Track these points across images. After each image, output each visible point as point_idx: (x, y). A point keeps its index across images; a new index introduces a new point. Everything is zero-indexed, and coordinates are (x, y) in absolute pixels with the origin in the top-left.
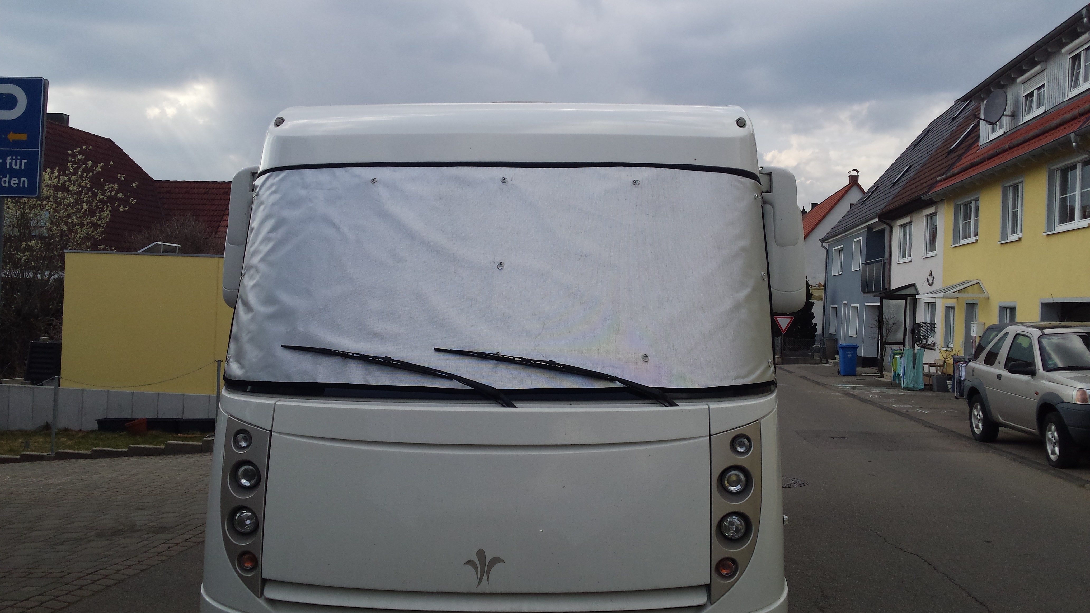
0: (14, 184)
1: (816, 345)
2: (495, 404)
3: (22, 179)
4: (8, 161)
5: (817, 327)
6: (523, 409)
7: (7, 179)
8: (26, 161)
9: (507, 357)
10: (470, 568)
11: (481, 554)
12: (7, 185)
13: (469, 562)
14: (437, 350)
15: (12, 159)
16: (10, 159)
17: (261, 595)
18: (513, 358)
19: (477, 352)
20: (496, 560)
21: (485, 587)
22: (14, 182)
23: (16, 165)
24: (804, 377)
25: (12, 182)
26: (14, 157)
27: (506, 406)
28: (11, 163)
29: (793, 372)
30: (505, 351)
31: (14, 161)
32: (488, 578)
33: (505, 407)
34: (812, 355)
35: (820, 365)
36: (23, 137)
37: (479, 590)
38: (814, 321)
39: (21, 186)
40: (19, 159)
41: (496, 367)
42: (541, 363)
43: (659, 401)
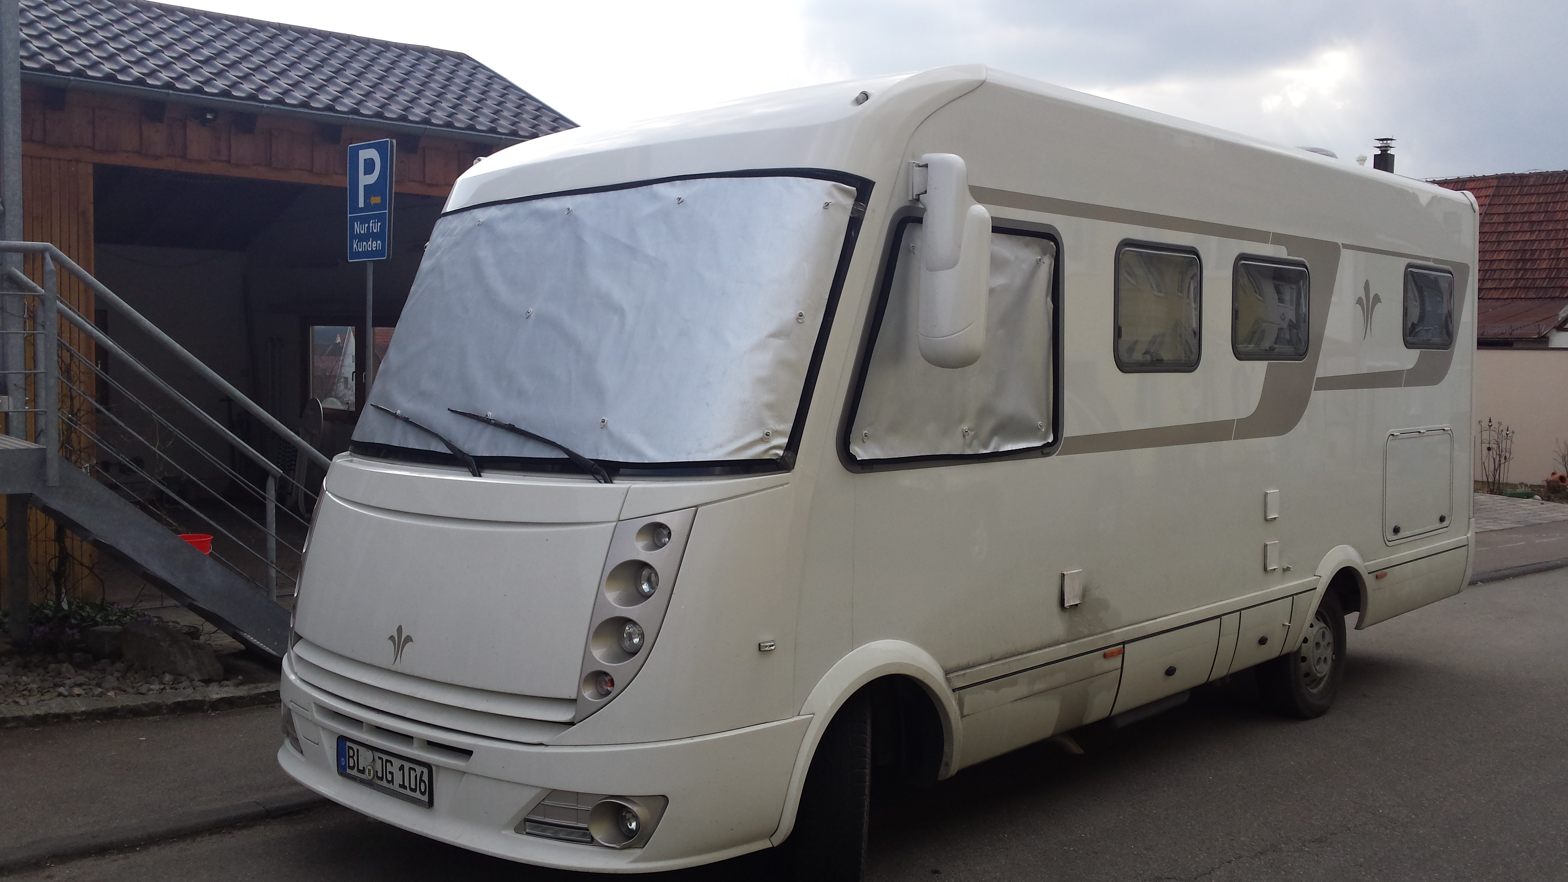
3: (378, 242)
6: (489, 479)
8: (380, 224)
13: (391, 637)
14: (450, 410)
16: (372, 223)
20: (409, 639)
21: (398, 667)
23: (375, 229)
26: (374, 221)
28: (372, 226)
32: (401, 657)
33: (474, 476)
36: (378, 200)
40: (377, 222)
43: (596, 476)
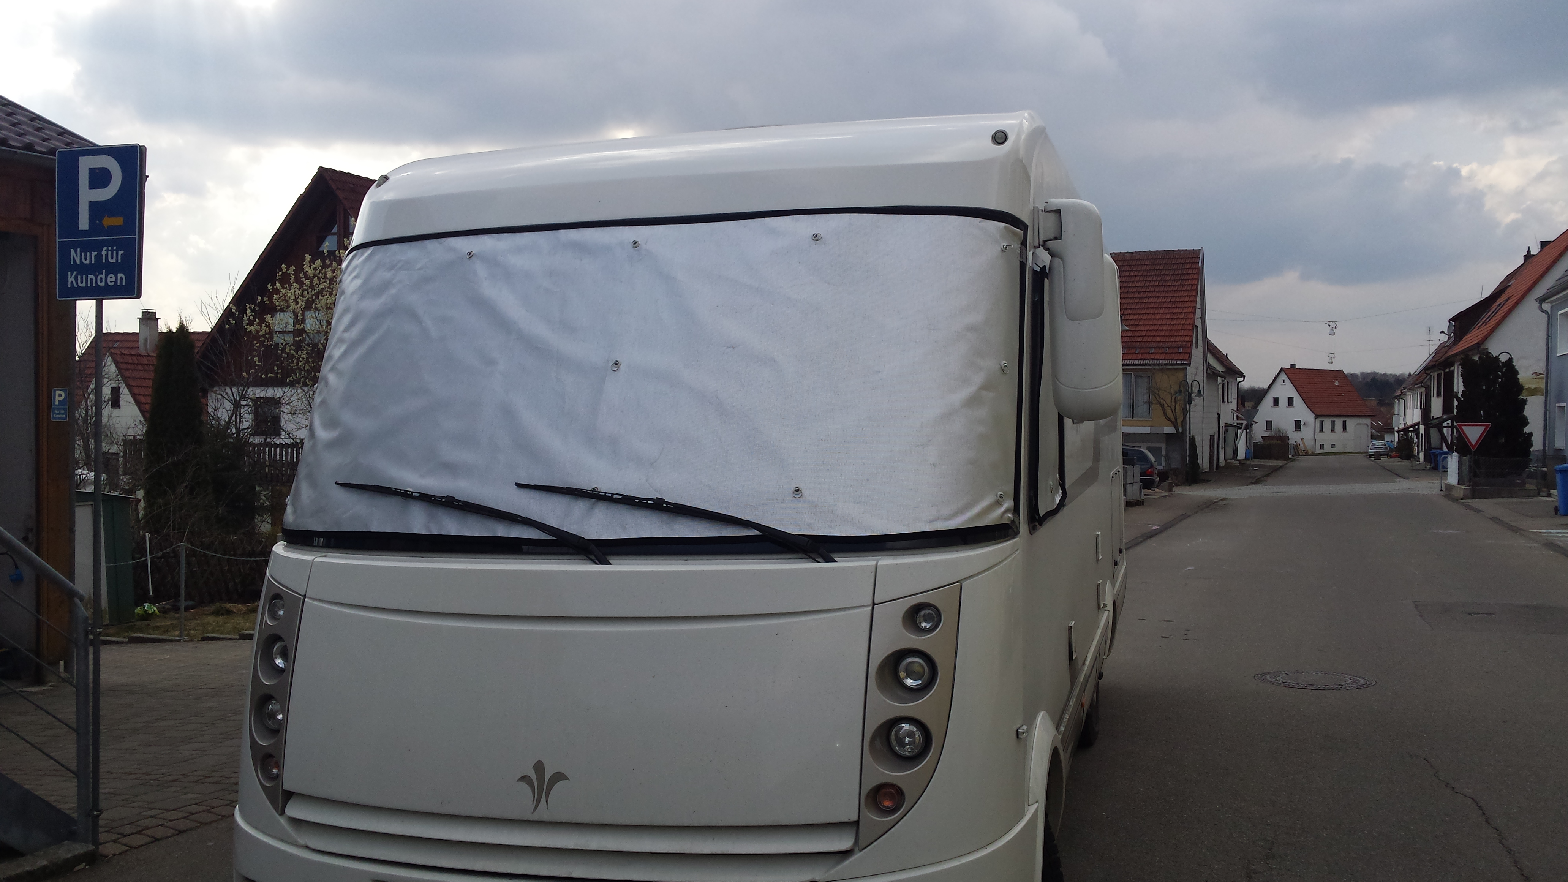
0: (111, 282)
1: (1533, 467)
2: (584, 560)
3: (119, 275)
4: (104, 253)
5: (1533, 438)
6: (620, 566)
7: (103, 276)
8: (122, 252)
9: (604, 494)
10: (524, 786)
11: (539, 767)
12: (103, 284)
13: (524, 778)
14: (519, 485)
15: (107, 250)
16: (105, 250)
17: (282, 813)
18: (610, 495)
19: (567, 488)
20: (559, 777)
21: (543, 813)
22: (111, 278)
23: (112, 258)
24: (1495, 520)
25: (109, 280)
26: (110, 248)
27: (599, 563)
28: (107, 255)
29: (1481, 511)
30: (606, 486)
31: (109, 252)
32: (547, 801)
33: (597, 564)
34: (1523, 483)
35: (1535, 499)
36: (118, 221)
37: (535, 817)
38: (1527, 430)
39: (119, 284)
40: (115, 250)
41: (592, 508)
42: (647, 502)
43: (809, 554)
